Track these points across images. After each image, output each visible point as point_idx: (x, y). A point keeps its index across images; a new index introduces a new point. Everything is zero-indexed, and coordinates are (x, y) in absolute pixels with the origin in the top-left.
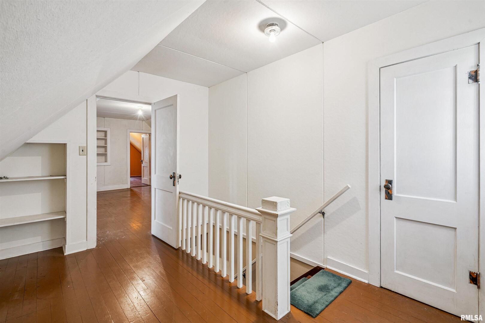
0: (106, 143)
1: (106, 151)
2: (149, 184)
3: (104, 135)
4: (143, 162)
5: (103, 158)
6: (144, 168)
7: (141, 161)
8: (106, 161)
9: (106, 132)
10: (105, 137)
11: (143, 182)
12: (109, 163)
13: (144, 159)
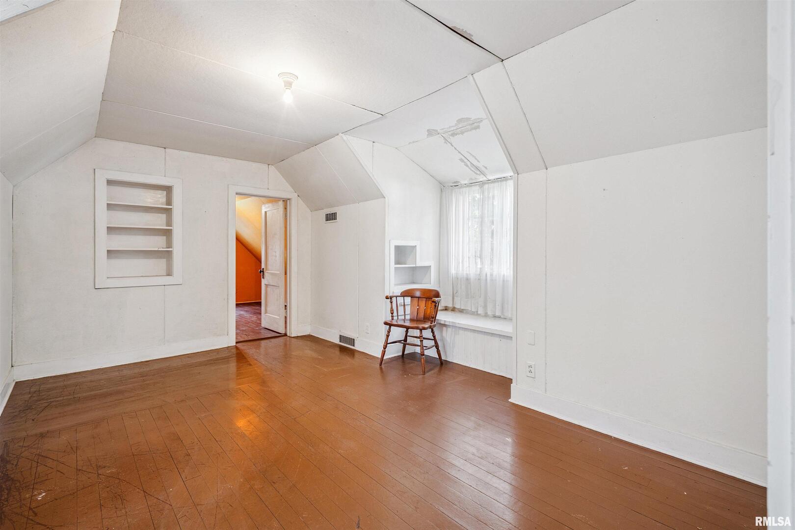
0: (169, 222)
1: (169, 244)
2: (282, 331)
3: (164, 200)
4: (266, 274)
5: (163, 262)
6: (269, 289)
7: (261, 272)
8: (169, 274)
9: (168, 189)
10: (167, 205)
11: (264, 324)
12: (177, 278)
13: (269, 267)
